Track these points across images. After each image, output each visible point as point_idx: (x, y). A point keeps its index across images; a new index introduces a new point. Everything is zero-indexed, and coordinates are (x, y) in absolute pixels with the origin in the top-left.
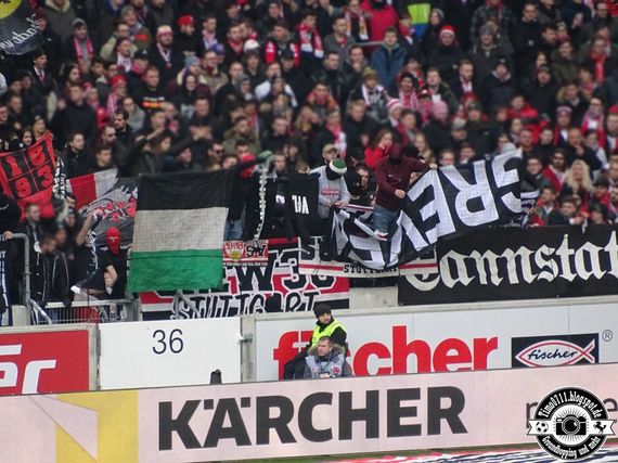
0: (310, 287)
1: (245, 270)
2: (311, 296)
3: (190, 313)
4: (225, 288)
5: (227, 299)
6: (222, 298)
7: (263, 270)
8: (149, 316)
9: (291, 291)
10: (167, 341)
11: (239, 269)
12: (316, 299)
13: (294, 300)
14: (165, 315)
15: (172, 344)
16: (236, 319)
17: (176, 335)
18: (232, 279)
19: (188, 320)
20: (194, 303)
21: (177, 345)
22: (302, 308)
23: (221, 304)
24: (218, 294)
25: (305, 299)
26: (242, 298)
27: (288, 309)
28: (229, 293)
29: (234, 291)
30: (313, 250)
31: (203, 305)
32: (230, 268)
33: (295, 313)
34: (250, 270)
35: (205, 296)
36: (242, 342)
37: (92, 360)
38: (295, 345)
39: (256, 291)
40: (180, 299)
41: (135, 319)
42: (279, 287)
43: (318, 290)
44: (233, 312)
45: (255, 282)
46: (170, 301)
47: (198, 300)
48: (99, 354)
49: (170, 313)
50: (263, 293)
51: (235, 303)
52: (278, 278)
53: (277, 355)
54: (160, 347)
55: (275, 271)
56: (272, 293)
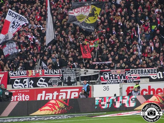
0: (133, 78)
1: (121, 75)
2: (133, 80)
3: (110, 83)
4: (117, 78)
5: (117, 80)
6: (116, 80)
7: (124, 75)
8: (103, 84)
9: (129, 79)
10: (106, 88)
11: (120, 75)
12: (134, 81)
13: (130, 81)
14: (106, 84)
15: (107, 89)
16: (119, 84)
17: (108, 87)
18: (118, 77)
19: (110, 84)
20: (111, 81)
21: (108, 89)
22: (131, 82)
23: (116, 81)
24: (115, 80)
25: (132, 81)
26: (120, 80)
27: (129, 82)
28: (118, 79)
29: (119, 79)
30: (133, 72)
31: (113, 81)
32: (118, 75)
33: (130, 83)
34: (122, 75)
35: (113, 80)
36: (120, 88)
37: (92, 92)
38: (130, 89)
39: (123, 79)
40: (109, 80)
41: (100, 84)
42: (127, 78)
43: (134, 79)
44: (119, 83)
45: (122, 77)
46: (107, 81)
47: (112, 81)
48: (93, 91)
49: (107, 83)
50: (124, 79)
51: (119, 81)
52: (127, 77)
53: (127, 91)
54: (105, 89)
55: (126, 75)
56: (126, 79)
